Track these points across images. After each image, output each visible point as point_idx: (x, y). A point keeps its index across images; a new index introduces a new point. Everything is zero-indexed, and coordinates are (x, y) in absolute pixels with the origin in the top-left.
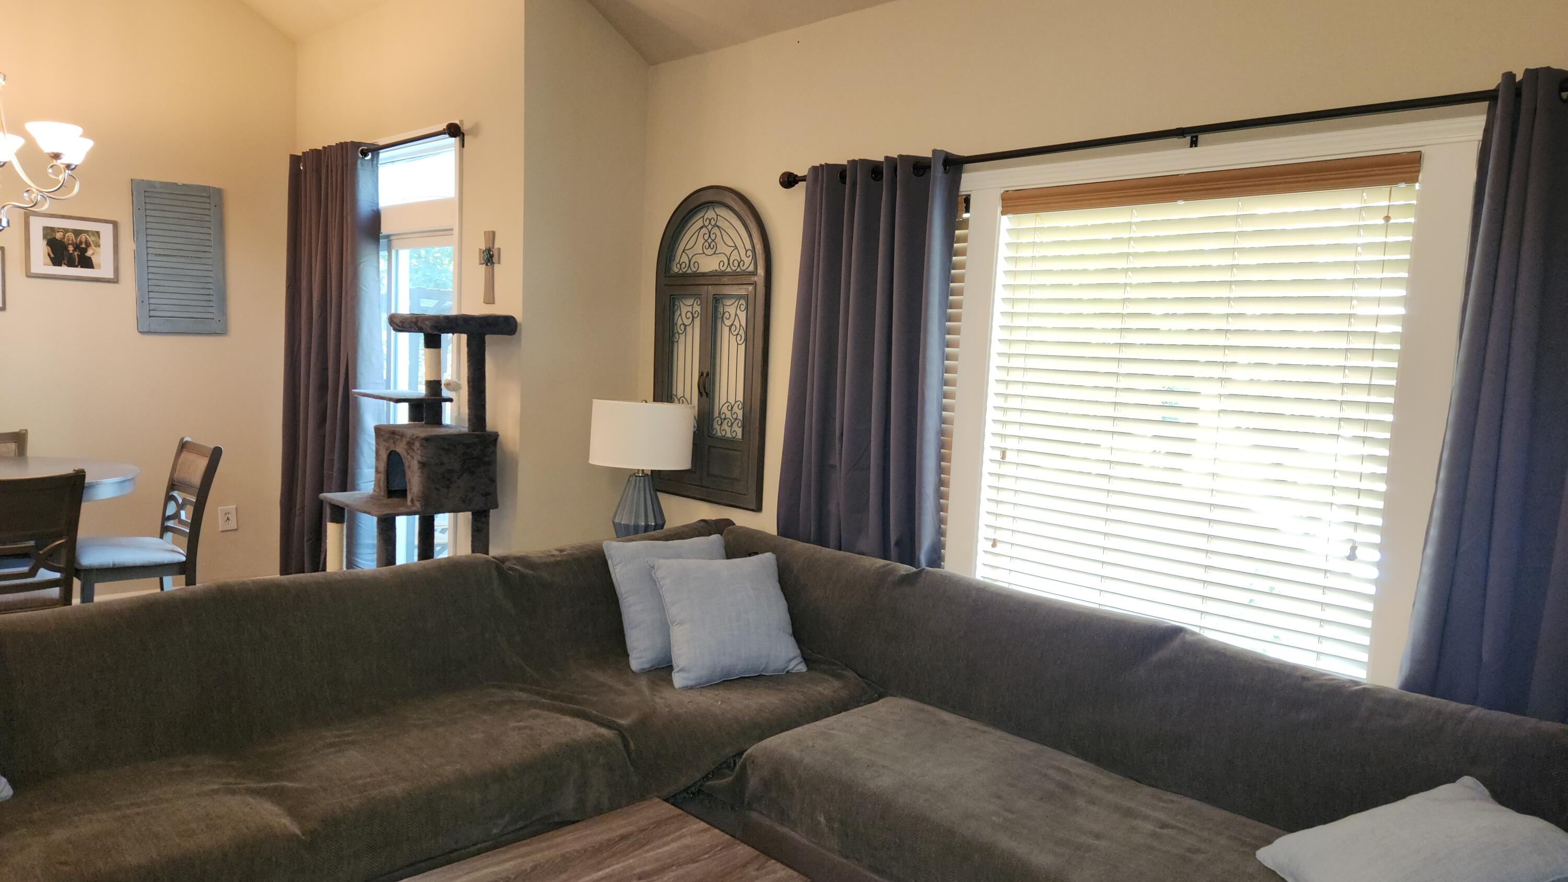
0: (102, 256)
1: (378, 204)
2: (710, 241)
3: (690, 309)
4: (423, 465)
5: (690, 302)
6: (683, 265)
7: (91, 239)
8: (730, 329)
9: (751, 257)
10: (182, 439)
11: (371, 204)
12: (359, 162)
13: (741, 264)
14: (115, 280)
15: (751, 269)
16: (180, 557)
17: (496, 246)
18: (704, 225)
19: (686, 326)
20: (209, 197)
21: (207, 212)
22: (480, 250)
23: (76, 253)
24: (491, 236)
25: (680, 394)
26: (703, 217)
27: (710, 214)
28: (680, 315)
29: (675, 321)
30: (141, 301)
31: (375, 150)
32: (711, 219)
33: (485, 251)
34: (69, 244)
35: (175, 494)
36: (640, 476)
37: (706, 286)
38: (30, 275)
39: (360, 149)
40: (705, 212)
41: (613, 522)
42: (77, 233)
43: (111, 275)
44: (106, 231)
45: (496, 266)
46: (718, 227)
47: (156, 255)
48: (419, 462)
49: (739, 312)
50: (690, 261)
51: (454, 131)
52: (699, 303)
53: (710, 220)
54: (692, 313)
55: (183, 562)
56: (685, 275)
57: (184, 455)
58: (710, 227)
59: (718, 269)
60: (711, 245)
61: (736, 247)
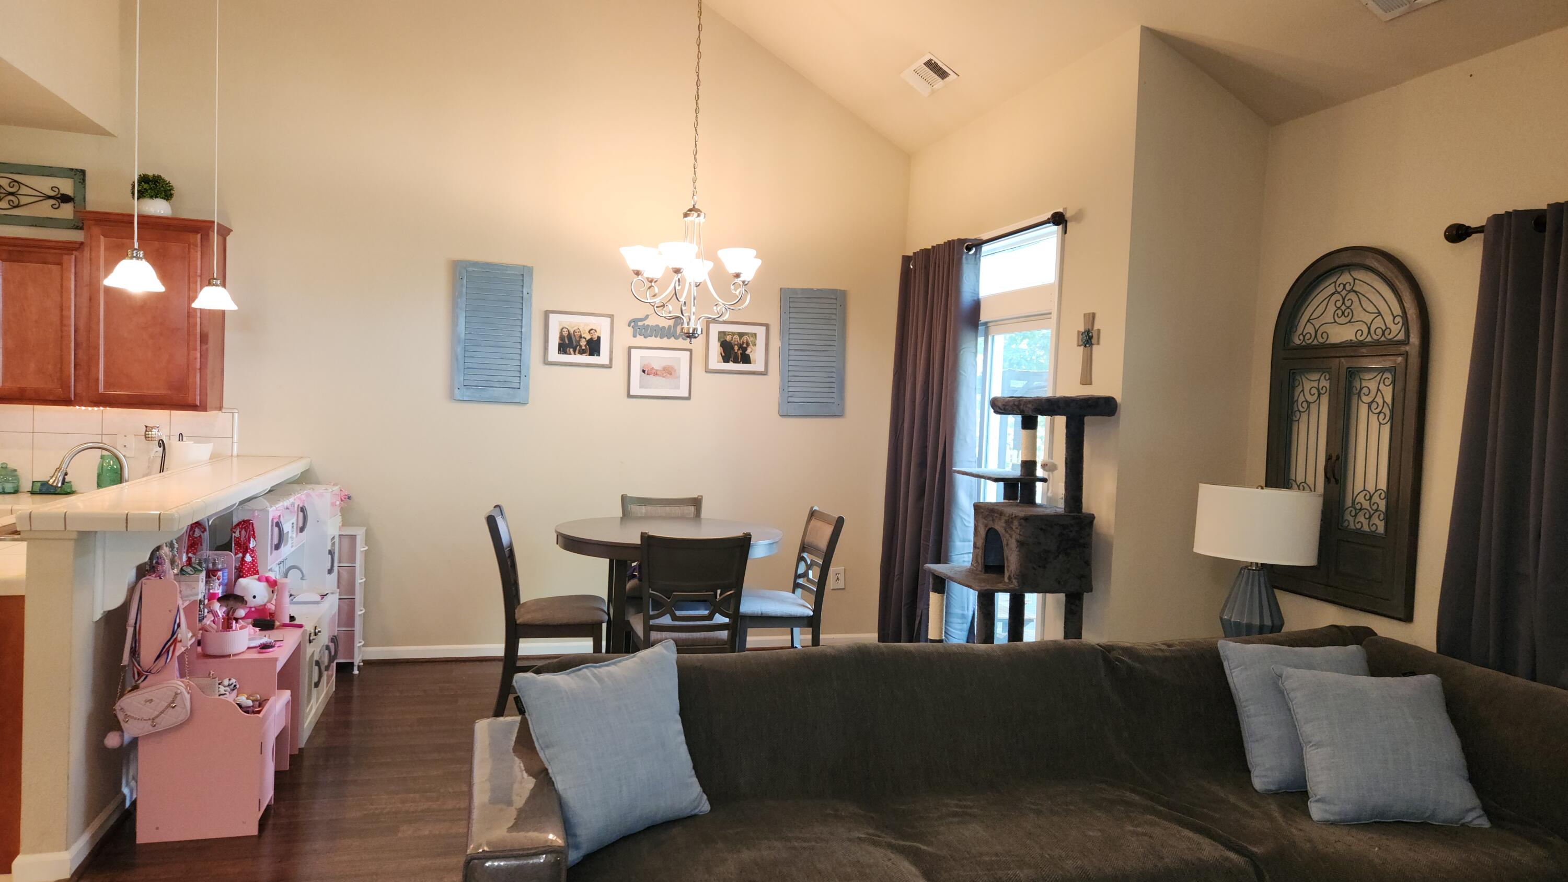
0: (757, 353)
1: (978, 294)
2: (1343, 308)
3: (1316, 384)
4: (1021, 544)
5: (1315, 376)
6: (1308, 336)
7: (750, 340)
8: (1370, 407)
9: (1400, 324)
10: (812, 508)
11: (974, 295)
12: (964, 257)
13: (1387, 332)
14: (764, 373)
15: (1401, 336)
16: (807, 611)
17: (1096, 327)
18: (1336, 290)
19: (1310, 403)
20: (836, 299)
21: (834, 311)
22: (1079, 332)
23: (739, 352)
24: (1091, 318)
25: (1300, 478)
26: (1335, 282)
27: (1346, 278)
28: (1303, 391)
29: (1296, 398)
30: (782, 390)
31: (978, 244)
32: (1347, 283)
33: (1084, 332)
34: (735, 345)
35: (805, 555)
36: (1253, 570)
37: (1338, 359)
38: (708, 371)
39: (966, 245)
40: (1339, 275)
41: (1221, 619)
42: (741, 335)
43: (762, 369)
44: (761, 332)
45: (1095, 347)
46: (1355, 292)
47: (796, 350)
48: (1017, 541)
49: (1382, 387)
50: (1316, 332)
51: (1058, 219)
52: (1327, 377)
53: (1344, 286)
54: (1318, 390)
55: (811, 616)
56: (1309, 347)
57: (814, 522)
58: (1344, 293)
59: (1354, 339)
60: (1345, 313)
61: (1379, 314)
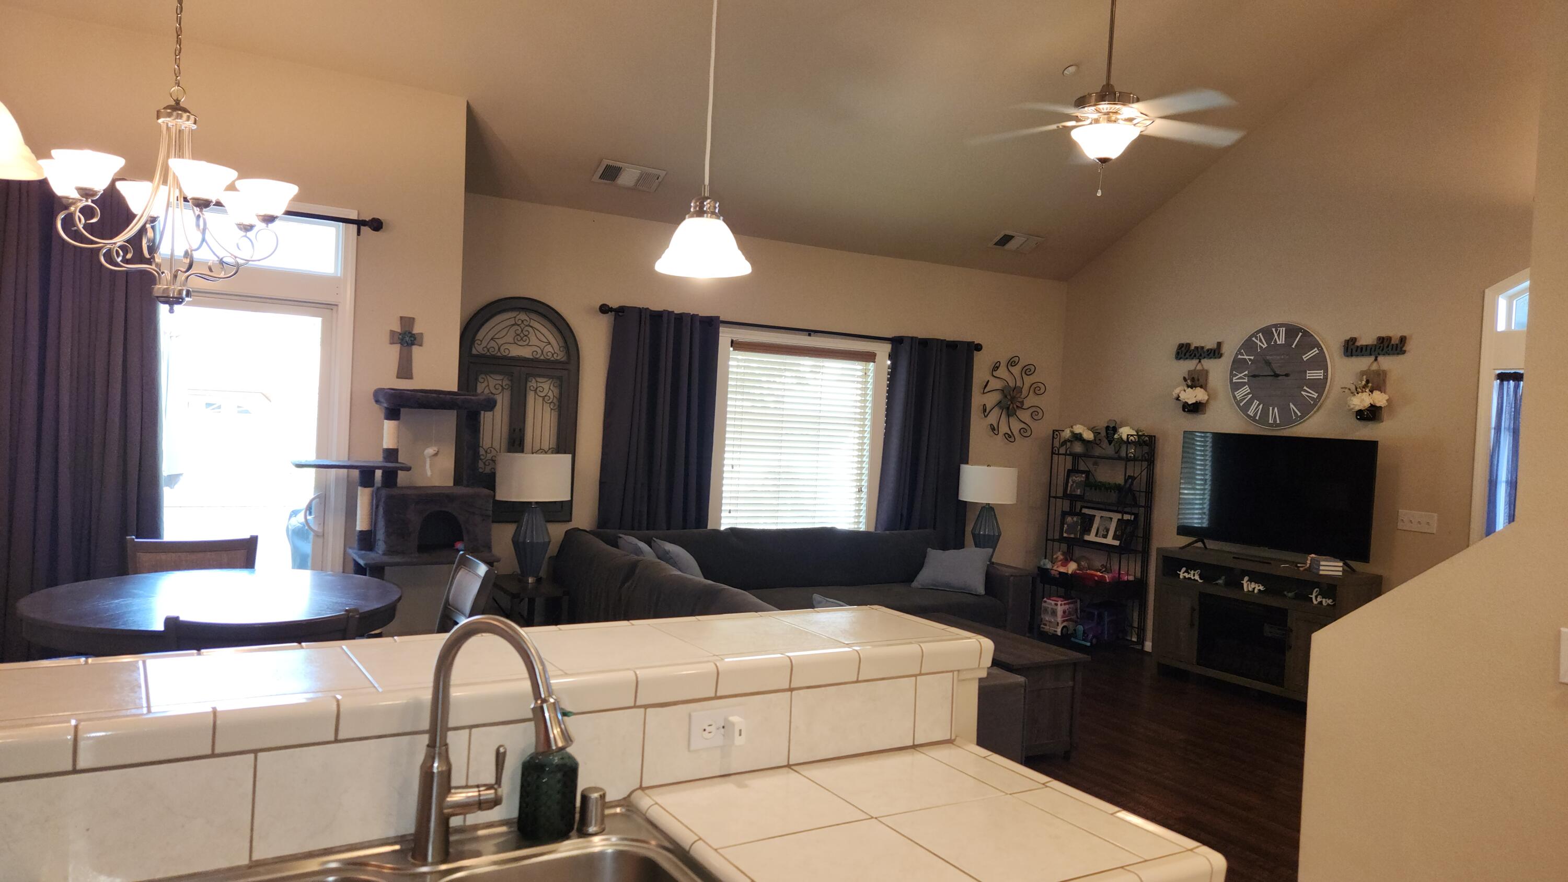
2: (522, 335)
3: (501, 382)
5: (501, 377)
6: (495, 350)
8: (544, 399)
9: (565, 352)
13: (555, 355)
15: (565, 359)
17: (417, 331)
18: (516, 323)
19: (495, 394)
22: (392, 333)
24: (407, 322)
25: (488, 445)
26: (515, 317)
27: (523, 316)
32: (526, 319)
33: (401, 333)
36: (536, 507)
37: (519, 368)
45: (415, 347)
46: (531, 327)
49: (552, 387)
50: (501, 348)
51: (376, 224)
52: (508, 378)
53: (522, 321)
56: (493, 357)
58: (522, 326)
59: (532, 357)
60: (521, 338)
61: (550, 343)
